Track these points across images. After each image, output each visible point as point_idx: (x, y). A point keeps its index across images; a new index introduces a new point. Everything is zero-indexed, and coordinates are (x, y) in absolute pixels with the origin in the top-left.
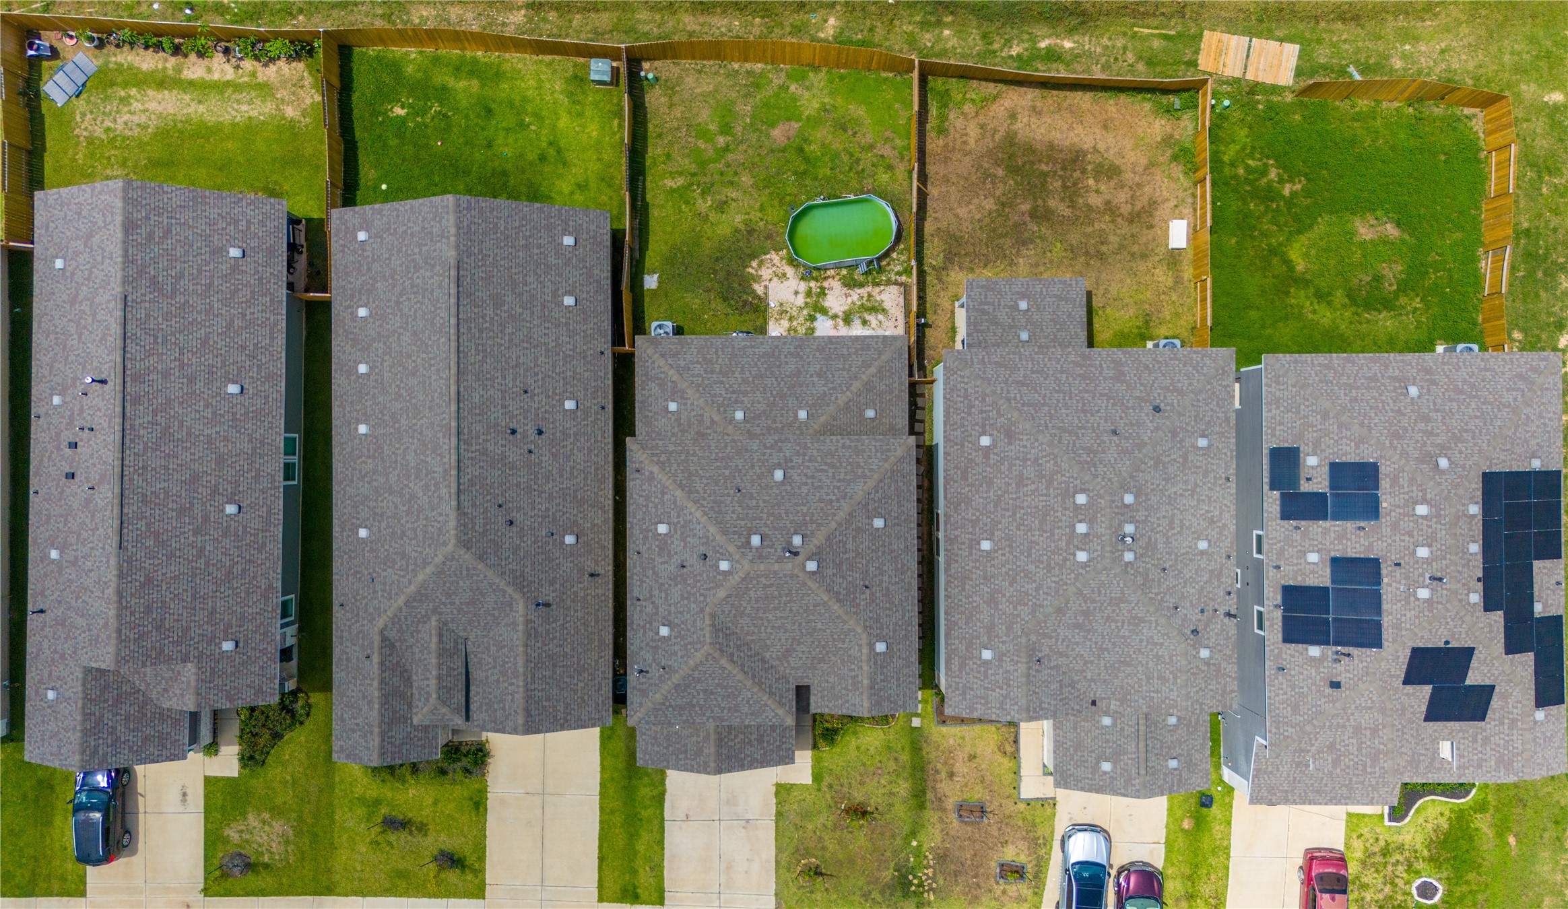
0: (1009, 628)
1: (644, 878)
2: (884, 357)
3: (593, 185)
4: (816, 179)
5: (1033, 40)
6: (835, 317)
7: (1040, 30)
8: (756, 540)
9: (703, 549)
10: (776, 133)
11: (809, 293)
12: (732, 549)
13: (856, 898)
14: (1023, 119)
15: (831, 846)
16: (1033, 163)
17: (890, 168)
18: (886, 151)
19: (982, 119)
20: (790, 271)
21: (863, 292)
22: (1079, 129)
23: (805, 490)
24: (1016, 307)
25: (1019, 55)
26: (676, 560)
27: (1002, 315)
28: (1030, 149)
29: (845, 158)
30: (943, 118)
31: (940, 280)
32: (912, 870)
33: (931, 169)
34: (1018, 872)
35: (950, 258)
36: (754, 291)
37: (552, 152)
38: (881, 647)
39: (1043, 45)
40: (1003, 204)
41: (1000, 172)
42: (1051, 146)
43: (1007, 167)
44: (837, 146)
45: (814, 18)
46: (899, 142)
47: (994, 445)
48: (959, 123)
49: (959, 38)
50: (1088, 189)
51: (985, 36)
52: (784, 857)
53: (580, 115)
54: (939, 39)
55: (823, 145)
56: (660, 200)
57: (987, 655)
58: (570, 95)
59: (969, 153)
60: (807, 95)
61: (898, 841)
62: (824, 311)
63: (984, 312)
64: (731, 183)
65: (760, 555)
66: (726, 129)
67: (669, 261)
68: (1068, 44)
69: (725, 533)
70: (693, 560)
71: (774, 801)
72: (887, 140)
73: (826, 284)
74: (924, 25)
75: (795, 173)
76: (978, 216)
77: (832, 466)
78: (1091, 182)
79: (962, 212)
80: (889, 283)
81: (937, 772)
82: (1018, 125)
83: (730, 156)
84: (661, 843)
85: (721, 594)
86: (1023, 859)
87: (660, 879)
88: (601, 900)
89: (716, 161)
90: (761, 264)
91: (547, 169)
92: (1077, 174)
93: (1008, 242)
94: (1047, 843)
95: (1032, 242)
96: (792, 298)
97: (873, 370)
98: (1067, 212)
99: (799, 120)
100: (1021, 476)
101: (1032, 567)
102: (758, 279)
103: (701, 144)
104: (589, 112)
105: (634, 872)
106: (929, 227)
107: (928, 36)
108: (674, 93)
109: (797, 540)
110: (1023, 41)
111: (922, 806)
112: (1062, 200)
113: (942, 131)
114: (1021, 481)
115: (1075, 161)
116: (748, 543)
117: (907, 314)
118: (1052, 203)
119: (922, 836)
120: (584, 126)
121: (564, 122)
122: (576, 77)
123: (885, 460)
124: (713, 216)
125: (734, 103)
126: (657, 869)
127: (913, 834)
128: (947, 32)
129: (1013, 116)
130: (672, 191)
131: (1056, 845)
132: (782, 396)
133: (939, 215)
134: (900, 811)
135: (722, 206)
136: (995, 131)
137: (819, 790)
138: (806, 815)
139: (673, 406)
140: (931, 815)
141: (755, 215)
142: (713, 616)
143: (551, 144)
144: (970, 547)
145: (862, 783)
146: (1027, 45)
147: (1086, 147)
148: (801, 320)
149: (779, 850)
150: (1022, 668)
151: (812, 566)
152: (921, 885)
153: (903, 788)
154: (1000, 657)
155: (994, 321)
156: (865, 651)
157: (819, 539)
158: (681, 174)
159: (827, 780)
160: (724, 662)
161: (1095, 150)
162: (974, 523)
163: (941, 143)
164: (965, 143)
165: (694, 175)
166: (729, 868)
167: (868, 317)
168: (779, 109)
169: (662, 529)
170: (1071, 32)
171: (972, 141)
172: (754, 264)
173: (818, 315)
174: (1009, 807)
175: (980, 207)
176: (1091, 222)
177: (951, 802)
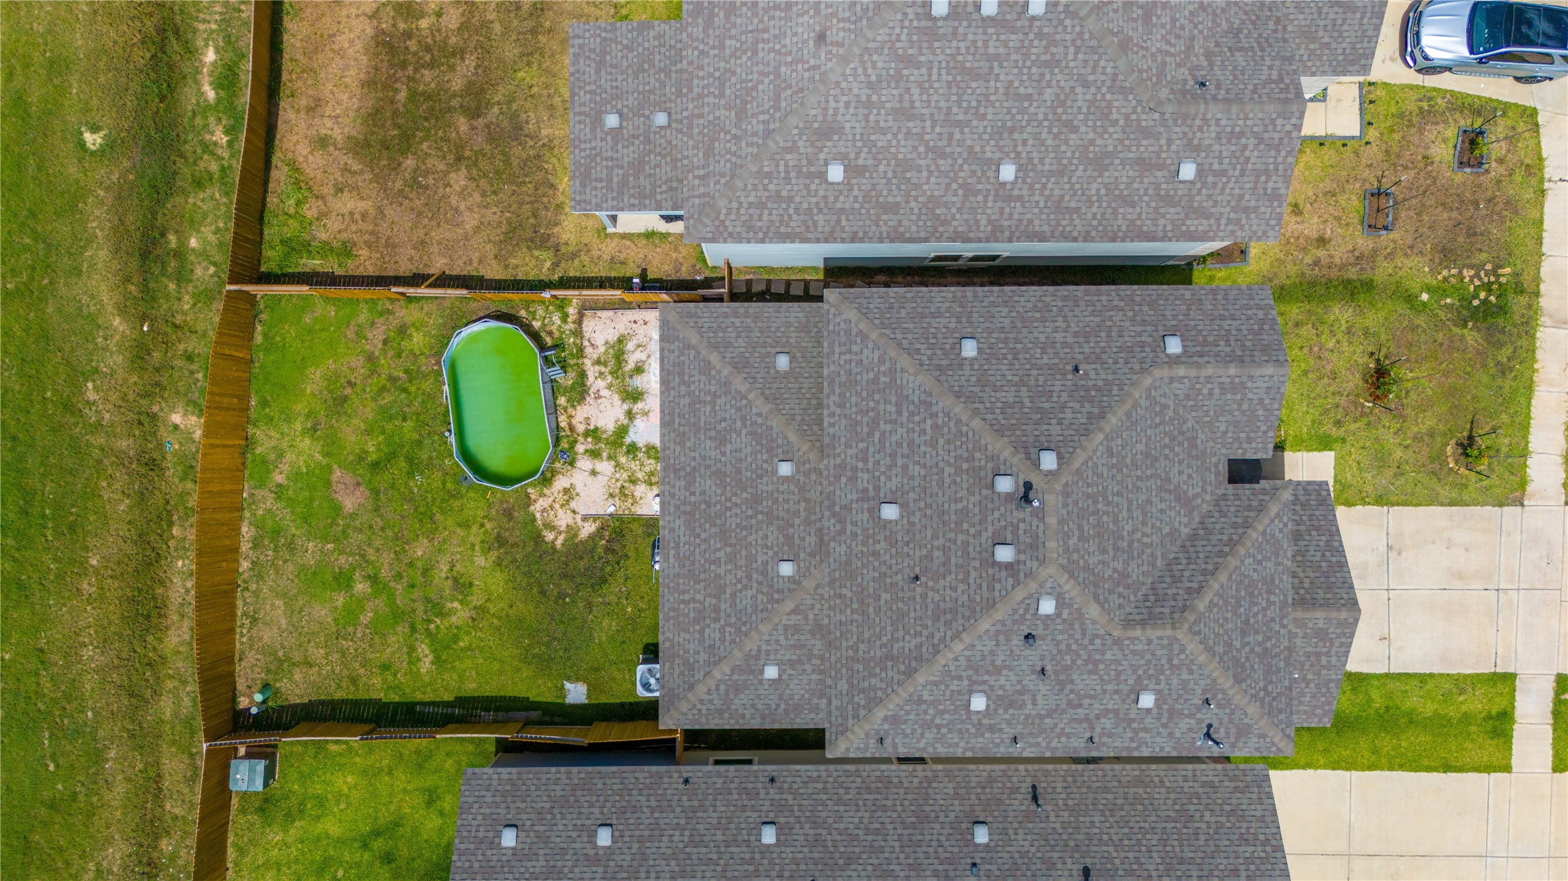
0: (1146, 132)
1: (1476, 703)
2: (694, 338)
3: (429, 781)
4: (419, 443)
5: (204, 109)
6: (630, 415)
7: (188, 99)
8: (1004, 554)
9: (1017, 641)
10: (349, 504)
11: (594, 454)
12: (1019, 594)
13: (1507, 383)
14: (327, 127)
15: (1429, 422)
16: (395, 113)
17: (402, 330)
18: (376, 336)
19: (327, 190)
20: (560, 483)
21: (592, 371)
22: (342, 40)
24: (616, 132)
25: (227, 132)
26: (1032, 681)
27: (629, 154)
28: (374, 117)
29: (388, 398)
30: (326, 249)
31: (574, 256)
32: (1466, 300)
33: (405, 268)
34: (1472, 140)
35: (541, 240)
36: (591, 537)
37: (378, 844)
38: (1174, 346)
39: (211, 95)
40: (459, 159)
41: (410, 162)
42: (369, 84)
43: (404, 152)
44: (369, 412)
45: (173, 446)
46: (363, 317)
47: (842, 158)
48: (334, 224)
49: (201, 223)
50: (435, 30)
51: (199, 184)
52: (1444, 492)
53: (321, 801)
54: (203, 254)
55: (368, 432)
56: (451, 679)
57: (1188, 171)
58: (289, 817)
59: (380, 210)
60: (290, 457)
61: (1420, 321)
62: (622, 431)
63: (624, 183)
64: (425, 572)
65: (1032, 547)
66: (343, 580)
67: (544, 664)
68: (210, 56)
69: (991, 605)
70: (1033, 656)
71: (1359, 507)
72: (359, 335)
73: (581, 428)
74: (182, 277)
75: (411, 474)
76: (477, 197)
78: (424, 23)
79: (470, 221)
80: (578, 333)
81: (1317, 263)
82: (337, 134)
83: (385, 573)
84: (1423, 679)
85: (1093, 611)
86: (1451, 132)
87: (1477, 679)
88: (1507, 769)
89: (391, 596)
90: (550, 527)
91: (404, 851)
92: (412, 45)
93: (517, 152)
94: (1428, 95)
95: (515, 115)
96: (602, 480)
97: (714, 358)
98: (471, 61)
99: (329, 467)
100: (896, 112)
101: (1049, 94)
102: (572, 531)
103: (366, 617)
104: (319, 789)
105: (1466, 718)
106: (493, 271)
107: (199, 271)
108: (288, 659)
109: (1005, 485)
110: (206, 126)
111: (1369, 286)
112: (452, 68)
113: (347, 251)
114: (905, 112)
115: (391, 48)
116: (1008, 566)
117: (625, 306)
118: (457, 84)
119: (1414, 285)
120: (339, 796)
121: (332, 827)
122: (261, 810)
123: (865, 337)
124: (476, 599)
125: (303, 568)
126: (1462, 683)
127: (1410, 298)
128: (193, 243)
129: (323, 142)
130: (437, 660)
131: (1431, 81)
132: (756, 500)
133: (475, 257)
134: (1373, 319)
135: (462, 586)
136: (346, 170)
137: (1344, 440)
138: (1381, 460)
139: (771, 672)
140: (1382, 272)
141: (475, 535)
142: (1127, 624)
143: (365, 846)
144: (1009, 199)
145: (1334, 376)
146: (212, 120)
147: (370, 31)
148: (634, 466)
149: (1433, 501)
150: (1215, 111)
151: (1049, 461)
152: (1488, 287)
153: (1341, 314)
154: (1193, 149)
155: (638, 166)
156: (1181, 371)
157: (1002, 448)
158: (412, 649)
159: (1328, 428)
160: (1201, 605)
161: (374, 16)
162: (969, 191)
163: (364, 252)
164: (364, 216)
165: (413, 629)
166: (1460, 576)
167: (631, 365)
168: (312, 499)
169: (979, 703)
170: (191, 51)
171: (362, 205)
172: (549, 536)
173: (628, 440)
174: (1374, 153)
175: (463, 194)
176: (486, 25)
177: (1365, 242)
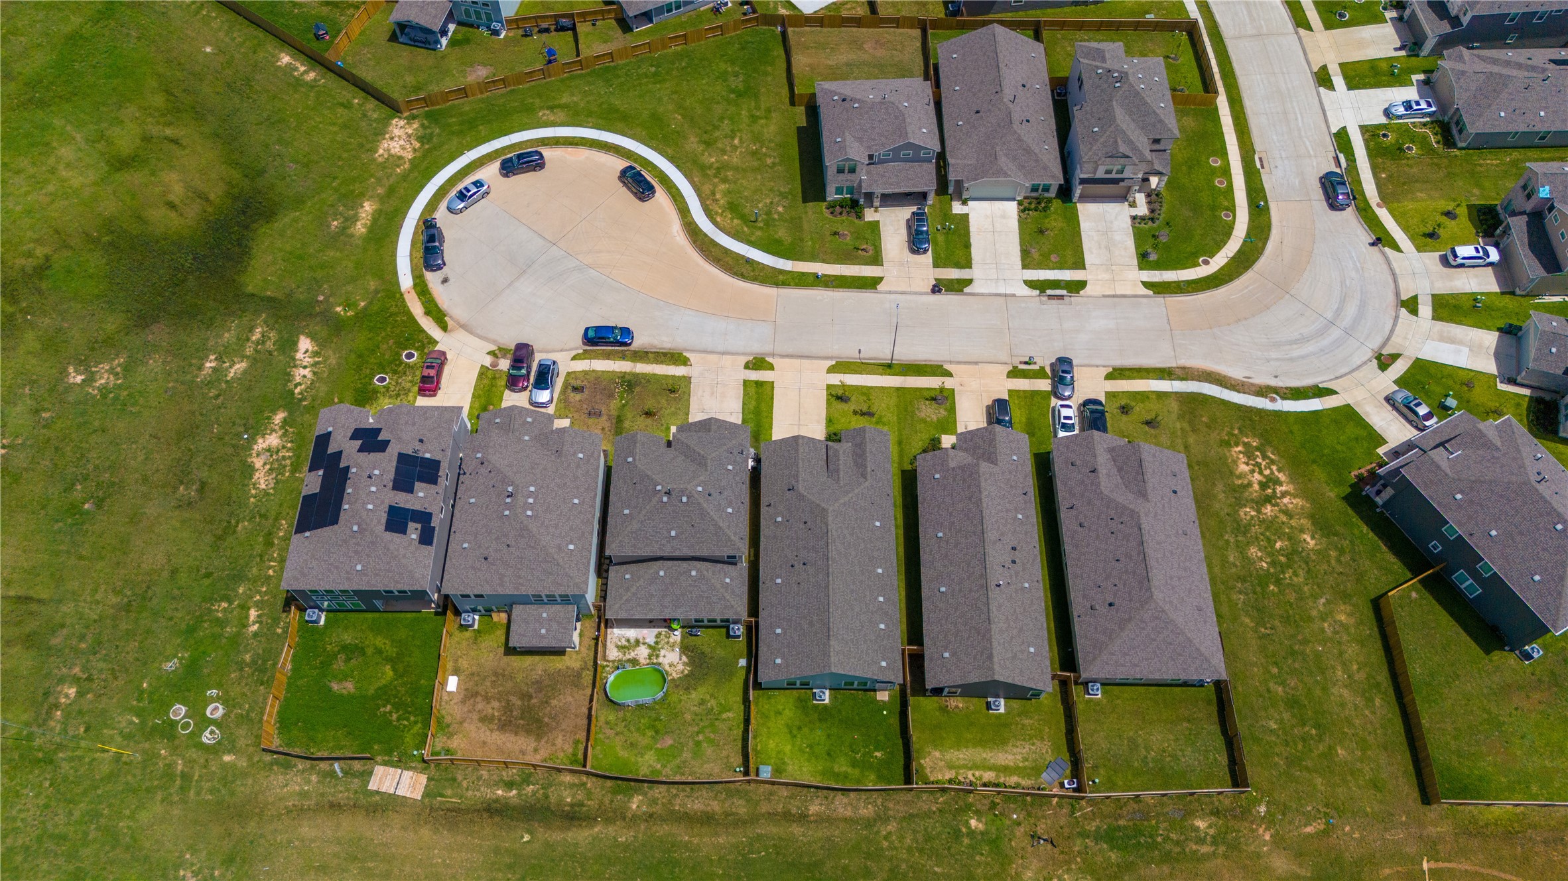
0: (569, 465)
1: (752, 391)
2: (618, 605)
3: (772, 714)
4: (650, 717)
5: (519, 795)
6: (644, 644)
7: (516, 801)
8: (684, 499)
9: (710, 498)
10: (670, 742)
11: (658, 656)
12: (696, 496)
13: (653, 380)
14: (530, 748)
15: (663, 401)
16: (528, 725)
17: (607, 723)
18: (608, 732)
19: (554, 748)
20: (667, 668)
21: (628, 657)
22: (499, 742)
23: (661, 526)
24: (547, 631)
25: (528, 785)
26: (724, 496)
27: (555, 626)
28: (528, 732)
29: (633, 729)
30: (576, 748)
31: (585, 663)
32: (625, 391)
33: (585, 722)
34: (575, 389)
35: (578, 675)
36: (687, 657)
37: (795, 732)
38: (630, 460)
39: (514, 792)
40: (547, 702)
41: (546, 720)
42: (516, 734)
43: (542, 722)
44: (636, 735)
45: (644, 808)
46: (601, 736)
47: (567, 545)
48: (566, 747)
49: (561, 796)
50: (499, 710)
51: (547, 797)
52: (686, 397)
53: (779, 752)
54: (573, 796)
55: (644, 735)
56: (735, 706)
57: (581, 456)
58: (784, 763)
59: (562, 730)
60: (651, 762)
61: (631, 403)
62: (650, 646)
63: (565, 628)
64: (696, 715)
65: (683, 492)
66: (698, 744)
67: (732, 674)
68: (500, 792)
69: (699, 504)
70: (715, 495)
72: (608, 738)
73: (648, 661)
74: (582, 805)
75: (661, 720)
76: (561, 697)
77: (647, 538)
78: (496, 714)
79: (570, 699)
80: (613, 661)
81: (610, 431)
82: (534, 745)
83: (696, 729)
84: (744, 404)
85: (702, 478)
86: (572, 395)
87: (745, 390)
88: (773, 383)
89: (704, 727)
90: (682, 672)
91: (797, 723)
92: (504, 718)
93: (546, 682)
94: (559, 400)
95: (533, 683)
96: (667, 654)
97: (625, 598)
98: (511, 698)
99: (656, 749)
100: (556, 529)
101: (556, 489)
102: (685, 664)
103: (712, 736)
104: (774, 754)
105: (757, 393)
106: (589, 691)
107: (580, 797)
108: (726, 764)
109: (665, 499)
110: (526, 795)
111: (619, 417)
112: (513, 705)
113: (577, 742)
114: (556, 526)
115: (504, 725)
116: (688, 498)
117: (605, 646)
118: (519, 703)
119: (620, 404)
120: (777, 746)
121: (788, 748)
122: (780, 773)
124: (708, 697)
125: (693, 758)
126: (746, 393)
127: (624, 406)
128: (569, 800)
129: (536, 750)
130: (729, 711)
131: (555, 399)
132: (672, 584)
133: (583, 697)
134: (629, 416)
135: (702, 702)
136: (547, 742)
137: (666, 423)
138: (675, 414)
139: (728, 580)
140: (614, 413)
141: (684, 697)
142: (706, 470)
143: (795, 736)
144: (584, 502)
145: (647, 426)
146: (524, 792)
147: (497, 733)
148: (663, 642)
149: (688, 400)
150: (565, 448)
151: (659, 488)
152: (622, 385)
153: (627, 424)
154: (575, 454)
155: (559, 623)
156: (637, 458)
157: (655, 500)
158: (724, 720)
159: (663, 428)
160: (702, 453)
161: (492, 731)
162: (580, 512)
163: (578, 736)
164: (564, 736)
165: (717, 719)
166: (712, 394)
167: (627, 644)
168: (667, 755)
169: (730, 510)
170: (497, 801)
171: (560, 737)
172: (686, 672)
173: (653, 644)
174: (576, 415)
175: (560, 701)
176: (499, 693)
177: (604, 418)
